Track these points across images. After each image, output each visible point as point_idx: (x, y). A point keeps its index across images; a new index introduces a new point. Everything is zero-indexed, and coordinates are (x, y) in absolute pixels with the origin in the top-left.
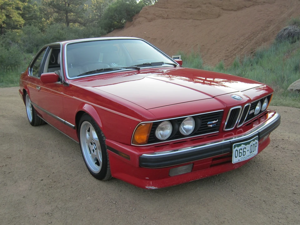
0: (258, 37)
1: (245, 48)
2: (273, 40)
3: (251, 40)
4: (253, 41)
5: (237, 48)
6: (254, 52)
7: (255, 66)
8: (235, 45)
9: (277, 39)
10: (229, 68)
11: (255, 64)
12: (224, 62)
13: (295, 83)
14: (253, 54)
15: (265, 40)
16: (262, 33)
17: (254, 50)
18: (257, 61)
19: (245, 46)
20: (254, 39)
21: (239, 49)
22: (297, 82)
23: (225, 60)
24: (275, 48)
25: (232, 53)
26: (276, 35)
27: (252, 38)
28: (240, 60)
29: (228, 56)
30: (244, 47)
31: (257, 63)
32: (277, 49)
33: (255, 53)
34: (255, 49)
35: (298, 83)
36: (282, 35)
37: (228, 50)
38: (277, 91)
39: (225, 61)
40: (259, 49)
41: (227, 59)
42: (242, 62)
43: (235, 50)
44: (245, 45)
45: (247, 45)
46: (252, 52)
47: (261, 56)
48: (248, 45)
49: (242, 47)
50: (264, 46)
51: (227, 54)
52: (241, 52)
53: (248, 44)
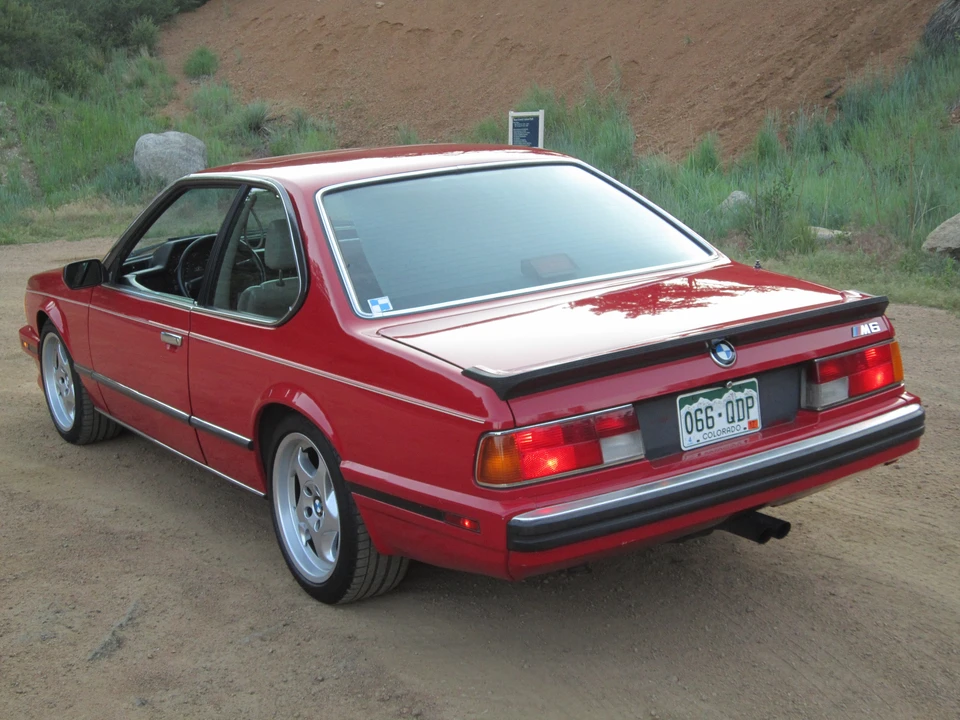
0: (853, 26)
1: (800, 77)
2: (912, 44)
3: (825, 43)
4: (835, 48)
5: (772, 74)
6: (836, 96)
7: (837, 150)
8: (765, 60)
9: (925, 41)
10: (737, 161)
11: (839, 144)
12: (721, 135)
13: (944, 228)
14: (832, 102)
15: (880, 42)
16: (869, 12)
17: (838, 84)
18: (847, 133)
19: (804, 68)
20: (839, 37)
21: (779, 80)
22: (951, 224)
23: (724, 125)
24: (915, 81)
25: (750, 99)
26: (924, 22)
27: (831, 31)
28: (782, 126)
29: (737, 109)
30: (796, 74)
31: (846, 141)
32: (922, 81)
33: (838, 100)
34: (843, 82)
35: (951, 228)
36: (946, 22)
37: (734, 84)
38: (887, 256)
39: (720, 132)
40: (854, 83)
41: (731, 122)
42: (787, 137)
43: (761, 82)
44: (801, 62)
45: (809, 63)
46: (830, 97)
47: (863, 114)
48: (813, 64)
49: (793, 70)
50: (877, 68)
51: (731, 103)
52: (786, 94)
53: (813, 58)
